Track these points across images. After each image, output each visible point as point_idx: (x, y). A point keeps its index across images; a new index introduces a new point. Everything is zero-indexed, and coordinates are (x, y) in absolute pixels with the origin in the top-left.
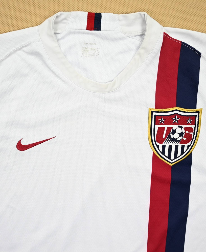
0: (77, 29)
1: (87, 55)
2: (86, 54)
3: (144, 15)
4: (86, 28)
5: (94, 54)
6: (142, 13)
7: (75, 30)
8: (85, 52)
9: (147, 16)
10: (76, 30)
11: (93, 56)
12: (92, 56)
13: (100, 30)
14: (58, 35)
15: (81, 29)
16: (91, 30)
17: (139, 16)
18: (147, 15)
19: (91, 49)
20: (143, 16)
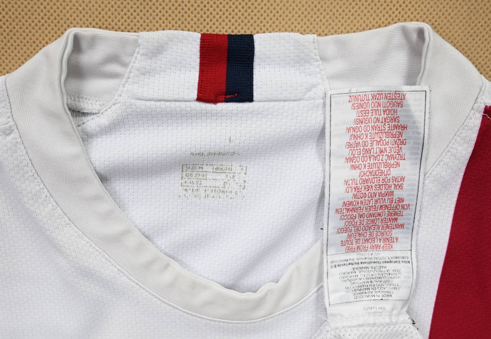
0: (160, 101)
1: (202, 190)
2: (195, 188)
3: (421, 33)
4: (194, 94)
5: (227, 186)
6: (413, 25)
7: (153, 102)
8: (195, 181)
9: (431, 37)
10: (158, 103)
11: (223, 192)
12: (221, 195)
13: (250, 99)
14: (89, 118)
15: (175, 101)
16: (215, 101)
17: (399, 39)
18: (431, 34)
19: (217, 169)
20: (414, 37)
